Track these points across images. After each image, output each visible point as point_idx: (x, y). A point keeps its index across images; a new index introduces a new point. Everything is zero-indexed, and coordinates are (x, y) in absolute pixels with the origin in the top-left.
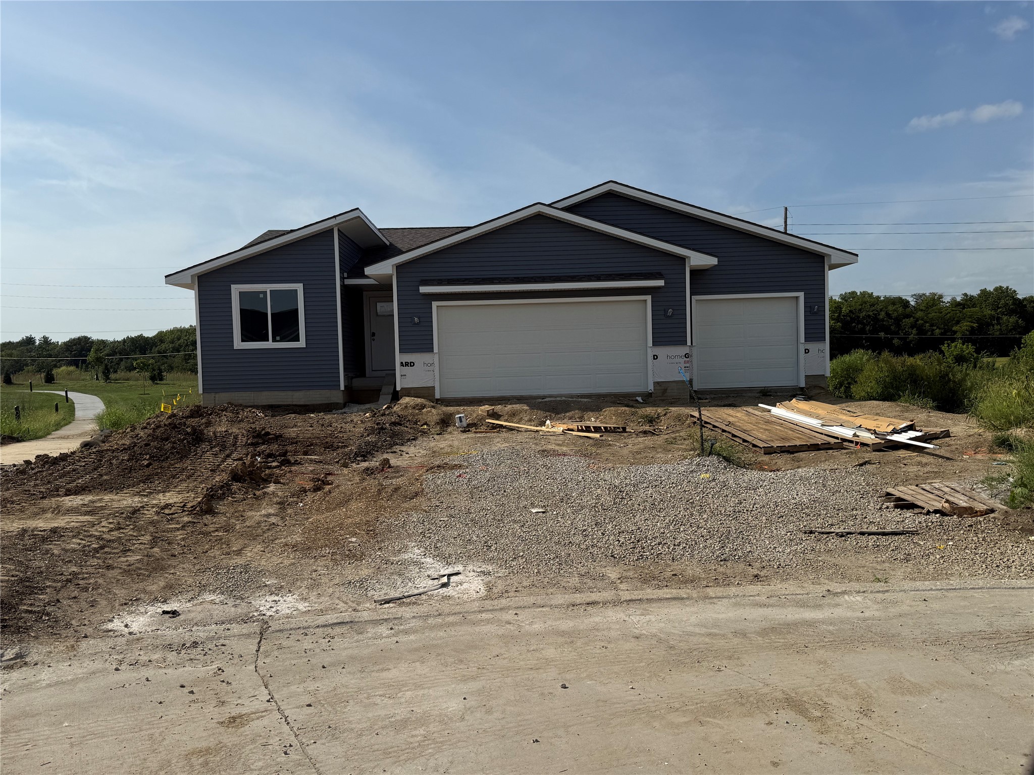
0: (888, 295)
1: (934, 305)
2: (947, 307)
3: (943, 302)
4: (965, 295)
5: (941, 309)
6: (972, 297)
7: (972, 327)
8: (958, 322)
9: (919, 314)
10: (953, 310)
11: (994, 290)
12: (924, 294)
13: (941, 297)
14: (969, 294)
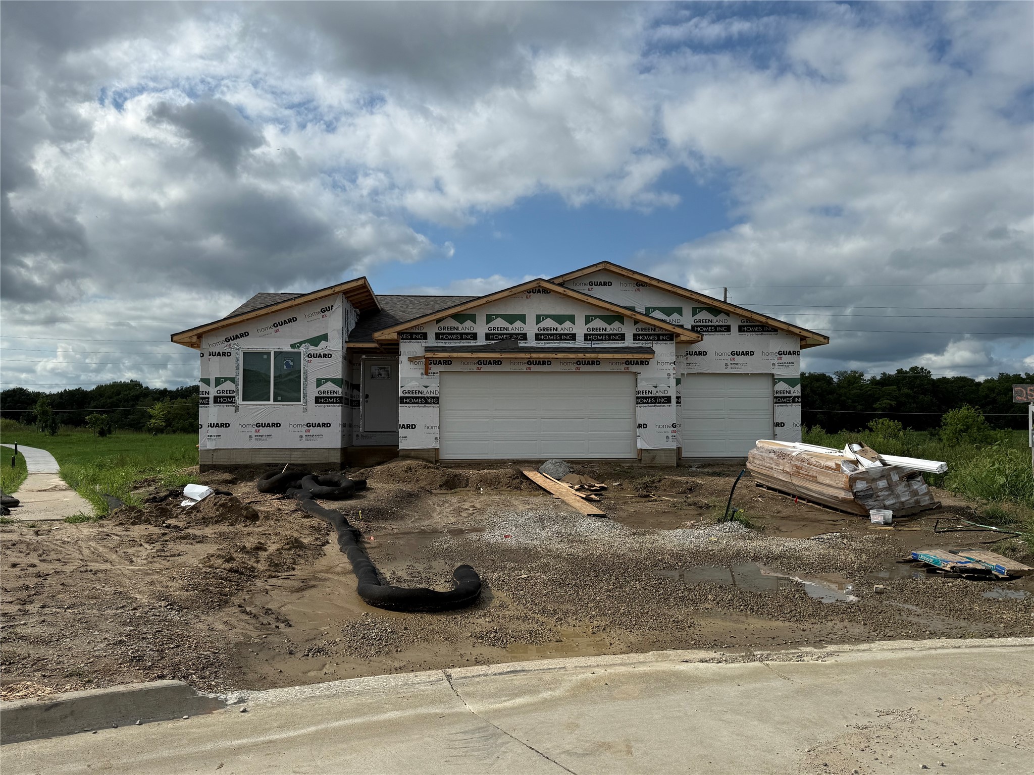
0: (812, 372)
1: (854, 383)
2: (867, 384)
3: (863, 380)
4: (884, 374)
5: (862, 386)
6: (890, 376)
7: (891, 405)
8: (878, 399)
9: (843, 391)
10: (873, 388)
11: (910, 370)
12: (846, 372)
13: (862, 375)
14: (887, 373)
